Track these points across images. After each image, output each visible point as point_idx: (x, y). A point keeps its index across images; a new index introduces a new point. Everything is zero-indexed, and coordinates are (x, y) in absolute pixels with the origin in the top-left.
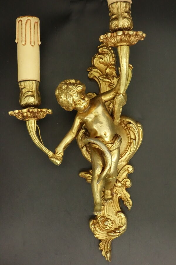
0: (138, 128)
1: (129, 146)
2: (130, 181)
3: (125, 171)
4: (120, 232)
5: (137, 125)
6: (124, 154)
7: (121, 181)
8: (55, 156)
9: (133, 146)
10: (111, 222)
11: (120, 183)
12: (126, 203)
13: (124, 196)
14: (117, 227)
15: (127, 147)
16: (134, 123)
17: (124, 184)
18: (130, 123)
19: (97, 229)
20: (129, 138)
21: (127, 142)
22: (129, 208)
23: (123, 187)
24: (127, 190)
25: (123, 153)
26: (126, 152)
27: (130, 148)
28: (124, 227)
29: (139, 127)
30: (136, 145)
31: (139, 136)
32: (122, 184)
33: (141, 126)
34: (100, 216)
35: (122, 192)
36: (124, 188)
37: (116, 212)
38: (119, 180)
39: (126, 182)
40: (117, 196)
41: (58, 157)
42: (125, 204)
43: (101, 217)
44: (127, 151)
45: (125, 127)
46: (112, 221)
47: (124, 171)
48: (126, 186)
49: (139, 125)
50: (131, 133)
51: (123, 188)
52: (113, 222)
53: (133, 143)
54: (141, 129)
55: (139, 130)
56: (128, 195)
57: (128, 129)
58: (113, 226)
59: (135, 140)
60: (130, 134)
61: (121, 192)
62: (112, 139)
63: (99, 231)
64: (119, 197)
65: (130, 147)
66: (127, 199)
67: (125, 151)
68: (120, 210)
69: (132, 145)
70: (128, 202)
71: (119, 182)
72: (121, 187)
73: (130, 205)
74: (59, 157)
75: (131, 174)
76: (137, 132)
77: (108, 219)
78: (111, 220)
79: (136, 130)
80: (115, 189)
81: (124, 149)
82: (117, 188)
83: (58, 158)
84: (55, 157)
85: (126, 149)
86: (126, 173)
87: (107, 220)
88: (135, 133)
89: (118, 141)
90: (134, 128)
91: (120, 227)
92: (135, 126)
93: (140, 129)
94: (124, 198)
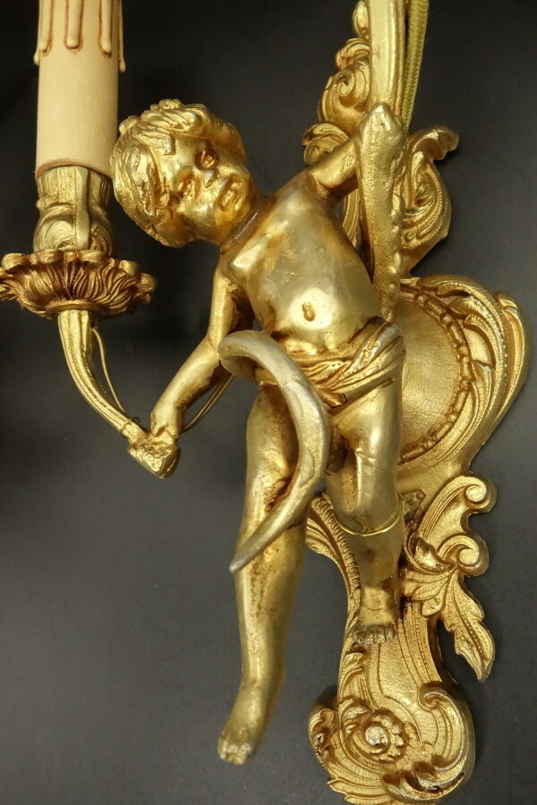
0: (499, 313)
1: (467, 395)
2: (480, 544)
3: (455, 501)
4: (438, 789)
5: (497, 301)
6: (447, 427)
7: (436, 546)
8: (145, 441)
9: (481, 390)
10: (396, 730)
11: (429, 555)
12: (462, 648)
13: (454, 609)
14: (428, 759)
15: (457, 398)
16: (484, 294)
17: (453, 558)
18: (466, 294)
19: (339, 753)
20: (465, 360)
21: (454, 375)
22: (480, 675)
23: (447, 574)
24: (470, 583)
25: (442, 426)
26: (453, 417)
27: (469, 401)
28: (459, 769)
29: (505, 308)
30: (497, 386)
31: (509, 349)
32: (438, 559)
33: (514, 305)
34: (351, 697)
35: (446, 592)
36: (455, 577)
37: (420, 684)
38: (428, 541)
39: (461, 550)
40: (421, 610)
41: (156, 444)
42: (457, 651)
43: (351, 701)
44: (459, 414)
45: (442, 316)
46: (403, 725)
47: (450, 504)
48: (462, 570)
49: (503, 302)
50: (473, 338)
51: (449, 577)
52: (408, 729)
53: (483, 380)
54: (517, 317)
55: (505, 321)
56: (472, 610)
57: (458, 326)
58: (409, 751)
59: (493, 365)
60: (467, 344)
61: (440, 596)
62: (346, 338)
63: (348, 764)
64: (430, 617)
65: (470, 396)
66: (469, 629)
67: (447, 415)
68: (437, 678)
69: (478, 387)
70: (475, 641)
71: (427, 548)
72: (436, 571)
73: (483, 657)
74: (161, 443)
75: (481, 513)
76: (496, 331)
77: (385, 712)
78: (396, 721)
79: (491, 320)
80: (411, 580)
81: (445, 409)
82: (418, 577)
83: (157, 448)
84: (143, 446)
85: (453, 406)
86: (460, 509)
87: (377, 719)
88: (489, 333)
89: (378, 342)
90: (485, 313)
91: (439, 761)
92: (488, 304)
93: (515, 320)
94: (451, 621)
